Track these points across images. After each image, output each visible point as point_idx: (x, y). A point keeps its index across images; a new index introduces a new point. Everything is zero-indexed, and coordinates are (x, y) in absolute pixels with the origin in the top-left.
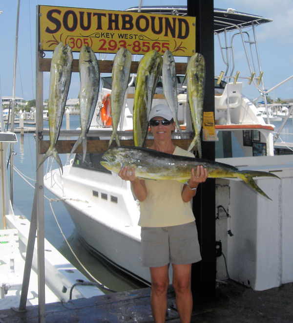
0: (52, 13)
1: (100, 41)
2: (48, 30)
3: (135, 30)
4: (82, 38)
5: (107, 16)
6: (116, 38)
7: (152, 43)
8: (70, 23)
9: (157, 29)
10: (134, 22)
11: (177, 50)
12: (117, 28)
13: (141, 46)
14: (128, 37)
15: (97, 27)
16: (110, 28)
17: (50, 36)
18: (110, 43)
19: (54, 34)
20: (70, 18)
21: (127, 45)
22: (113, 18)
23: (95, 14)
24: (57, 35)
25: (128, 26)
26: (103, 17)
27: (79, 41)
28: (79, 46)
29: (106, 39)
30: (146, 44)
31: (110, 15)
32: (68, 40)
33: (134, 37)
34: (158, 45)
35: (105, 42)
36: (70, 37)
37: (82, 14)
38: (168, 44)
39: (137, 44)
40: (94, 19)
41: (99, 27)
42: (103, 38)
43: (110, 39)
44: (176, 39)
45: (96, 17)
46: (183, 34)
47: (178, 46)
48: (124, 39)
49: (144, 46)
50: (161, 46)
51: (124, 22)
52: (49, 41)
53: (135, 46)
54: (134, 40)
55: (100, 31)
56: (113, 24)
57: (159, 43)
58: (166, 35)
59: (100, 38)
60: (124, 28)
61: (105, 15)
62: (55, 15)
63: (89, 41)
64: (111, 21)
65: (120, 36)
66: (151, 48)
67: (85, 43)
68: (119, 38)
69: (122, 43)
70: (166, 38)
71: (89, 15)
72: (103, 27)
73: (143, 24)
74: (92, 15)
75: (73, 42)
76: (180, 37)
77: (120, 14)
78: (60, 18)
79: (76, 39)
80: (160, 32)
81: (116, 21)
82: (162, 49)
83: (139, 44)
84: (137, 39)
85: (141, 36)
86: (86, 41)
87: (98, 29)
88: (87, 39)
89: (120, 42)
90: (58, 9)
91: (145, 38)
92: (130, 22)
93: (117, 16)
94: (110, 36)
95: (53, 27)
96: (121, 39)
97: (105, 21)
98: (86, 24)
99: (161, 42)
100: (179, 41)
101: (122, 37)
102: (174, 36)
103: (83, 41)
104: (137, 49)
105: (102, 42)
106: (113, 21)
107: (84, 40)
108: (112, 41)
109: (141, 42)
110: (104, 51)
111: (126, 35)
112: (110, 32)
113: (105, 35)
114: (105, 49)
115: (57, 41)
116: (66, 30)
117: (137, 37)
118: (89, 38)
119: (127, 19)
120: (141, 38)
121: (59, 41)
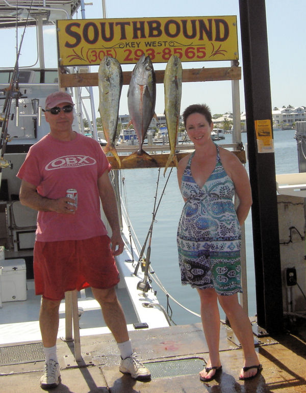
0: (70, 27)
1: (125, 51)
2: (68, 45)
3: (164, 37)
4: (105, 50)
5: (132, 24)
6: (143, 47)
7: (184, 49)
8: (91, 36)
9: (190, 33)
10: (162, 28)
11: (215, 54)
12: (143, 36)
13: (172, 52)
14: (157, 44)
15: (120, 37)
16: (135, 37)
17: (70, 51)
18: (136, 52)
19: (74, 48)
20: (91, 30)
21: (155, 54)
22: (138, 26)
23: (117, 24)
24: (77, 49)
25: (155, 33)
26: (126, 26)
27: (102, 53)
29: (131, 49)
30: (178, 51)
31: (135, 23)
32: (90, 53)
33: (163, 44)
35: (131, 52)
36: (91, 51)
37: (103, 25)
38: (204, 48)
39: (167, 51)
40: (117, 30)
41: (123, 37)
42: (128, 48)
43: (136, 48)
44: (213, 42)
45: (119, 26)
46: (222, 36)
47: (216, 49)
48: (152, 47)
49: (175, 52)
50: (195, 51)
51: (151, 29)
52: (69, 56)
53: (165, 54)
54: (163, 47)
55: (124, 41)
56: (139, 33)
57: (194, 49)
58: (201, 38)
59: (125, 49)
60: (151, 35)
61: (128, 24)
62: (74, 29)
63: (113, 53)
64: (135, 29)
65: (147, 44)
66: (184, 54)
68: (146, 46)
69: (150, 52)
70: (201, 42)
71: (111, 25)
72: (127, 36)
73: (173, 29)
74: (115, 25)
75: (95, 55)
76: (218, 39)
77: (146, 21)
78: (80, 31)
79: (98, 51)
80: (194, 36)
81: (142, 29)
82: (196, 54)
83: (170, 51)
84: (167, 46)
85: (171, 42)
86: (109, 53)
87: (121, 39)
88: (110, 51)
89: (147, 51)
90: (77, 22)
91: (176, 44)
92: (158, 28)
93: (142, 23)
94: (136, 45)
95: (73, 41)
96: (148, 47)
97: (129, 30)
98: (108, 35)
99: (196, 47)
100: (217, 44)
101: (150, 46)
102: (210, 38)
103: (106, 53)
104: (167, 56)
105: (127, 52)
106: (139, 29)
107: (107, 51)
108: (139, 50)
109: (172, 49)
110: (131, 62)
111: (154, 43)
112: (136, 41)
113: (130, 44)
114: (131, 60)
115: (78, 56)
116: (86, 43)
117: (167, 44)
118: (112, 49)
119: (154, 25)
120: (172, 44)
121: (80, 55)
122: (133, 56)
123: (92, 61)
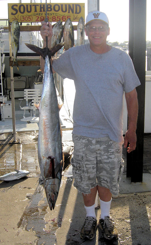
0: (13, 6)
2: (12, 14)
3: (53, 11)
4: (28, 16)
5: (39, 6)
6: (44, 15)
8: (22, 10)
9: (64, 10)
10: (52, 7)
11: (75, 19)
13: (56, 18)
14: (50, 14)
15: (34, 11)
16: (41, 11)
17: (13, 16)
18: (41, 17)
19: (15, 15)
20: (22, 7)
21: (49, 18)
22: (42, 6)
23: (33, 5)
24: (16, 16)
25: (49, 9)
28: (26, 19)
29: (39, 16)
31: (41, 5)
32: (21, 18)
34: (65, 17)
35: (38, 17)
36: (22, 16)
37: (27, 6)
38: (70, 17)
39: (54, 17)
40: (33, 8)
41: (36, 11)
43: (41, 16)
44: (74, 14)
45: (34, 6)
46: (78, 12)
47: (75, 17)
49: (58, 18)
50: (66, 18)
51: (48, 8)
52: (13, 19)
53: (53, 18)
54: (52, 16)
55: (36, 13)
56: (42, 9)
58: (69, 12)
59: (36, 16)
60: (47, 10)
61: (38, 5)
62: (15, 7)
63: (31, 17)
64: (41, 8)
66: (61, 18)
67: (29, 18)
70: (69, 14)
71: (31, 6)
73: (57, 8)
74: (32, 6)
75: (24, 18)
76: (76, 13)
77: (45, 4)
78: (17, 8)
80: (66, 11)
81: (44, 8)
82: (67, 19)
83: (55, 17)
85: (56, 14)
90: (17, 4)
91: (58, 15)
92: (50, 8)
94: (41, 15)
95: (14, 12)
97: (38, 8)
98: (29, 10)
99: (66, 16)
100: (76, 15)
102: (73, 12)
104: (54, 20)
106: (42, 8)
108: (42, 17)
109: (56, 17)
112: (41, 13)
113: (38, 14)
114: (39, 21)
115: (16, 18)
116: (20, 13)
117: (54, 14)
118: (31, 16)
119: (49, 6)
120: (56, 15)
121: (17, 18)
122: (39, 19)
123: (22, 21)
